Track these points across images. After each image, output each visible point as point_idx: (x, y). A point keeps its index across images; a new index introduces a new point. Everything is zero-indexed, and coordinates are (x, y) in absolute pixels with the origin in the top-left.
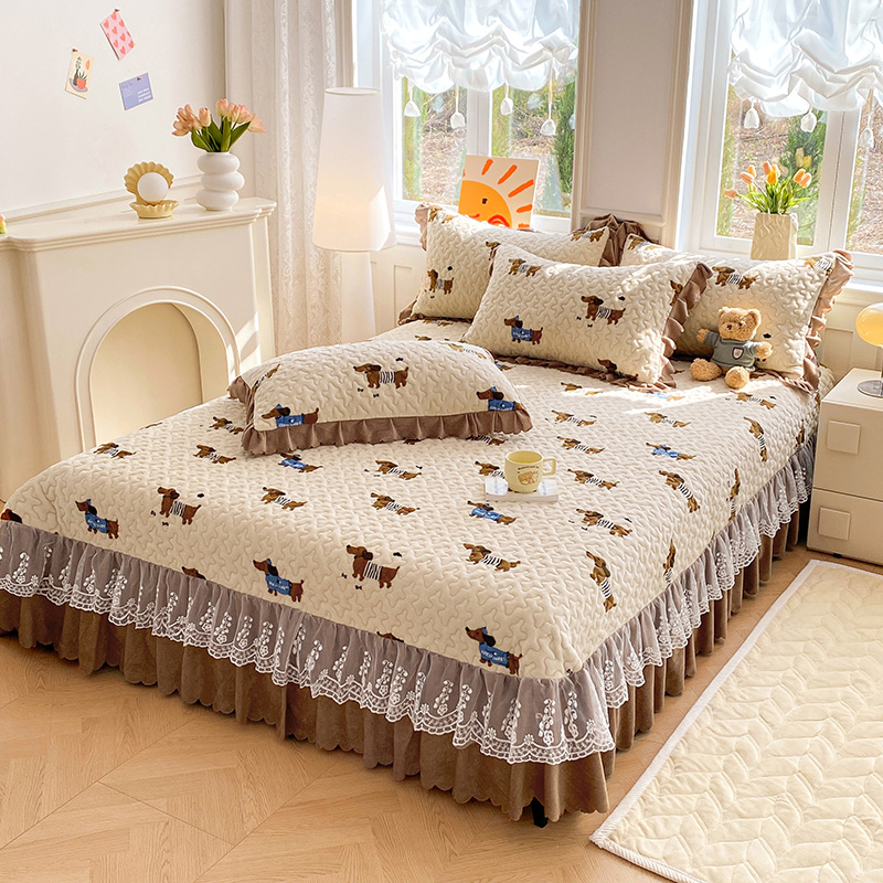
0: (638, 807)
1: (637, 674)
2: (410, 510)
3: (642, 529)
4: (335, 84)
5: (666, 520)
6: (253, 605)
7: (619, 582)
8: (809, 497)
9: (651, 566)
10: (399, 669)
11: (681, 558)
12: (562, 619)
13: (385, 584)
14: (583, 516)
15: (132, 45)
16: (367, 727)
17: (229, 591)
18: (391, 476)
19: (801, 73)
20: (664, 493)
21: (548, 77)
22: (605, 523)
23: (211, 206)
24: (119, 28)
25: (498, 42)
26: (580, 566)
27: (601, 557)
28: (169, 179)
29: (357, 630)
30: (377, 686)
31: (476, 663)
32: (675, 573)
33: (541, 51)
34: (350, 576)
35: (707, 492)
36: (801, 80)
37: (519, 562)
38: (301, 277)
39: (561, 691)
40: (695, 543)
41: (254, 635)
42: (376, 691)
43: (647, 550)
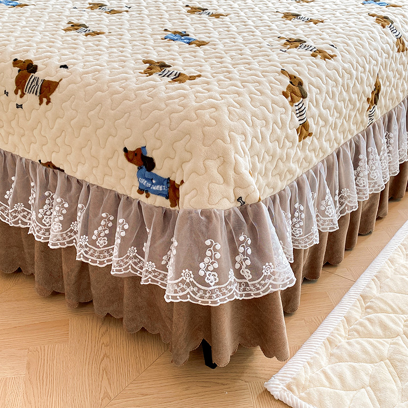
3: (348, 56)
5: (374, 53)
7: (317, 106)
9: (355, 97)
13: (45, 100)
14: (284, 41)
20: (373, 29)
22: (307, 47)
27: (297, 75)
29: (21, 159)
31: (134, 194)
32: (379, 113)
34: (12, 93)
37: (199, 76)
43: (351, 78)
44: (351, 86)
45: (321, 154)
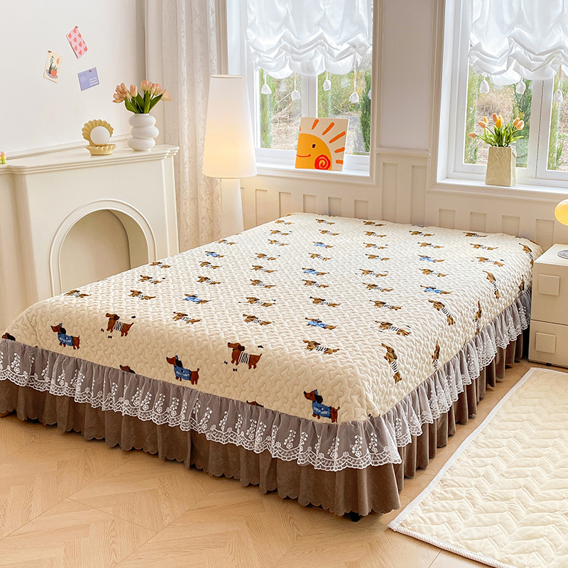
0: (419, 508)
1: (417, 427)
2: (268, 323)
3: (418, 332)
4: (216, 71)
5: (434, 328)
6: (166, 388)
7: (403, 363)
8: (529, 326)
9: (424, 356)
10: (261, 423)
11: (443, 354)
12: (366, 383)
13: (253, 366)
14: (380, 324)
15: (86, 49)
16: (242, 459)
17: (150, 380)
18: (255, 305)
19: (514, 56)
20: (432, 313)
21: (353, 65)
22: (394, 328)
23: (138, 148)
24: (78, 38)
25: (321, 44)
26: (377, 352)
27: (391, 347)
28: (111, 131)
29: (233, 401)
30: (247, 434)
31: (310, 417)
32: (440, 363)
33: (348, 48)
34: (230, 363)
35: (460, 314)
36: (515, 60)
37: (338, 350)
38: (195, 199)
39: (366, 432)
40: (453, 345)
41: (166, 405)
42: (247, 437)
43: (421, 345)
44: (421, 349)
45: (408, 390)
